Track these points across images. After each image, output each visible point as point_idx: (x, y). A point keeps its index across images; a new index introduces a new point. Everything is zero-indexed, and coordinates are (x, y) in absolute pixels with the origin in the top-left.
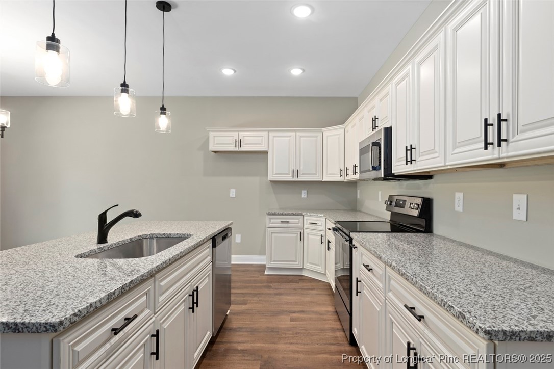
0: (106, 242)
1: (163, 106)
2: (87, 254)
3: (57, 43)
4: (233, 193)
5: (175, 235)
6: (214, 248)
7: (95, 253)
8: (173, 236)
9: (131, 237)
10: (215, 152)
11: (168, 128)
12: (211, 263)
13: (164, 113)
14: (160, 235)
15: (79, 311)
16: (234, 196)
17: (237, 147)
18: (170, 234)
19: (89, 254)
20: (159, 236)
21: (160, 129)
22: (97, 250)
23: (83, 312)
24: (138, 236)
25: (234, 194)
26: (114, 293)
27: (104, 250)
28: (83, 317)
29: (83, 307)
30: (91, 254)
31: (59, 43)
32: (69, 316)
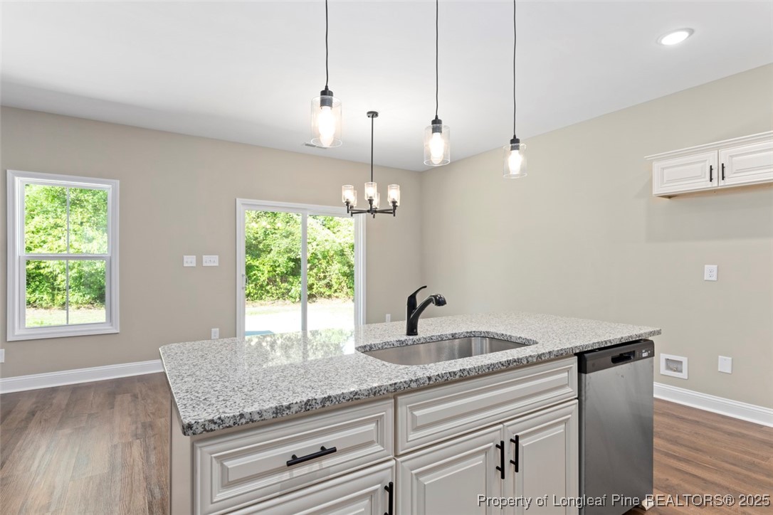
0: (416, 334)
1: (515, 136)
2: (380, 346)
3: (329, 95)
4: (710, 272)
5: (516, 338)
6: (583, 375)
7: (392, 346)
8: (513, 340)
9: (454, 332)
10: (670, 197)
11: (523, 170)
12: (577, 401)
13: (517, 148)
14: (497, 334)
15: (220, 418)
16: (714, 278)
17: (715, 180)
18: (510, 337)
19: (382, 347)
20: (496, 337)
21: (509, 172)
22: (395, 343)
23: (227, 420)
24: (467, 332)
25: (715, 273)
26: (289, 407)
27: (407, 345)
28: (227, 427)
29: (228, 415)
30: (386, 346)
31: (332, 95)
32: (203, 420)
